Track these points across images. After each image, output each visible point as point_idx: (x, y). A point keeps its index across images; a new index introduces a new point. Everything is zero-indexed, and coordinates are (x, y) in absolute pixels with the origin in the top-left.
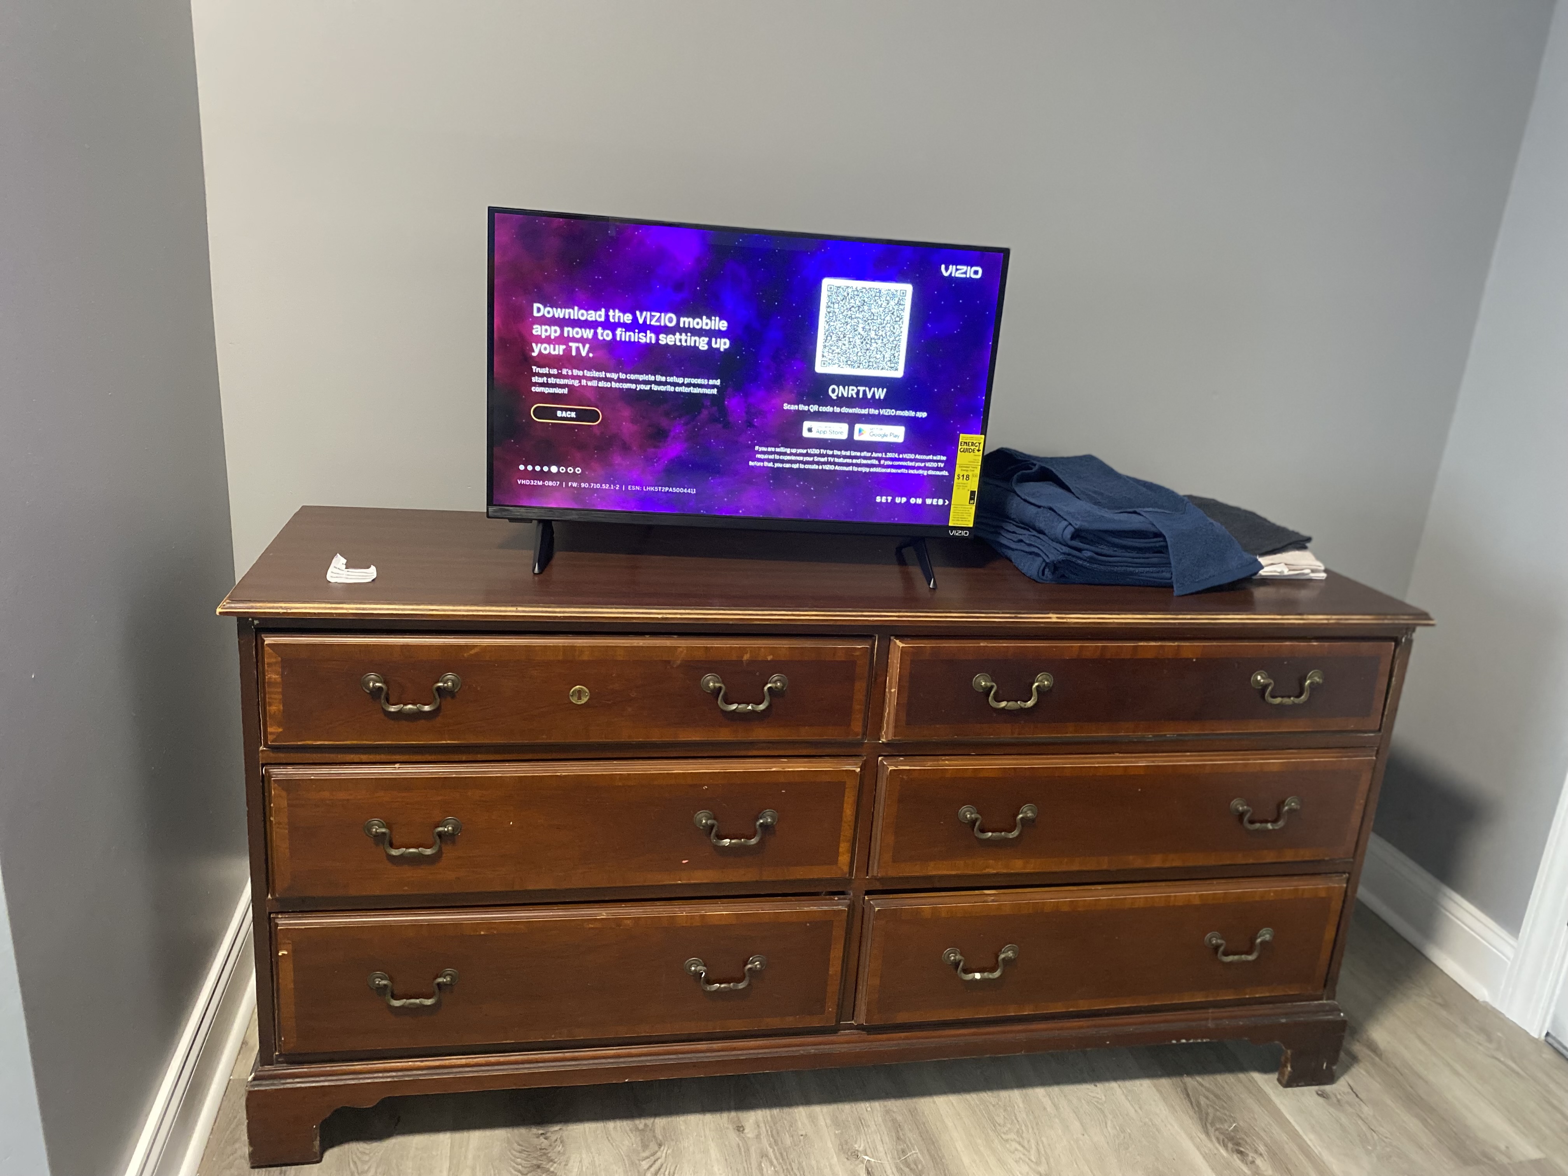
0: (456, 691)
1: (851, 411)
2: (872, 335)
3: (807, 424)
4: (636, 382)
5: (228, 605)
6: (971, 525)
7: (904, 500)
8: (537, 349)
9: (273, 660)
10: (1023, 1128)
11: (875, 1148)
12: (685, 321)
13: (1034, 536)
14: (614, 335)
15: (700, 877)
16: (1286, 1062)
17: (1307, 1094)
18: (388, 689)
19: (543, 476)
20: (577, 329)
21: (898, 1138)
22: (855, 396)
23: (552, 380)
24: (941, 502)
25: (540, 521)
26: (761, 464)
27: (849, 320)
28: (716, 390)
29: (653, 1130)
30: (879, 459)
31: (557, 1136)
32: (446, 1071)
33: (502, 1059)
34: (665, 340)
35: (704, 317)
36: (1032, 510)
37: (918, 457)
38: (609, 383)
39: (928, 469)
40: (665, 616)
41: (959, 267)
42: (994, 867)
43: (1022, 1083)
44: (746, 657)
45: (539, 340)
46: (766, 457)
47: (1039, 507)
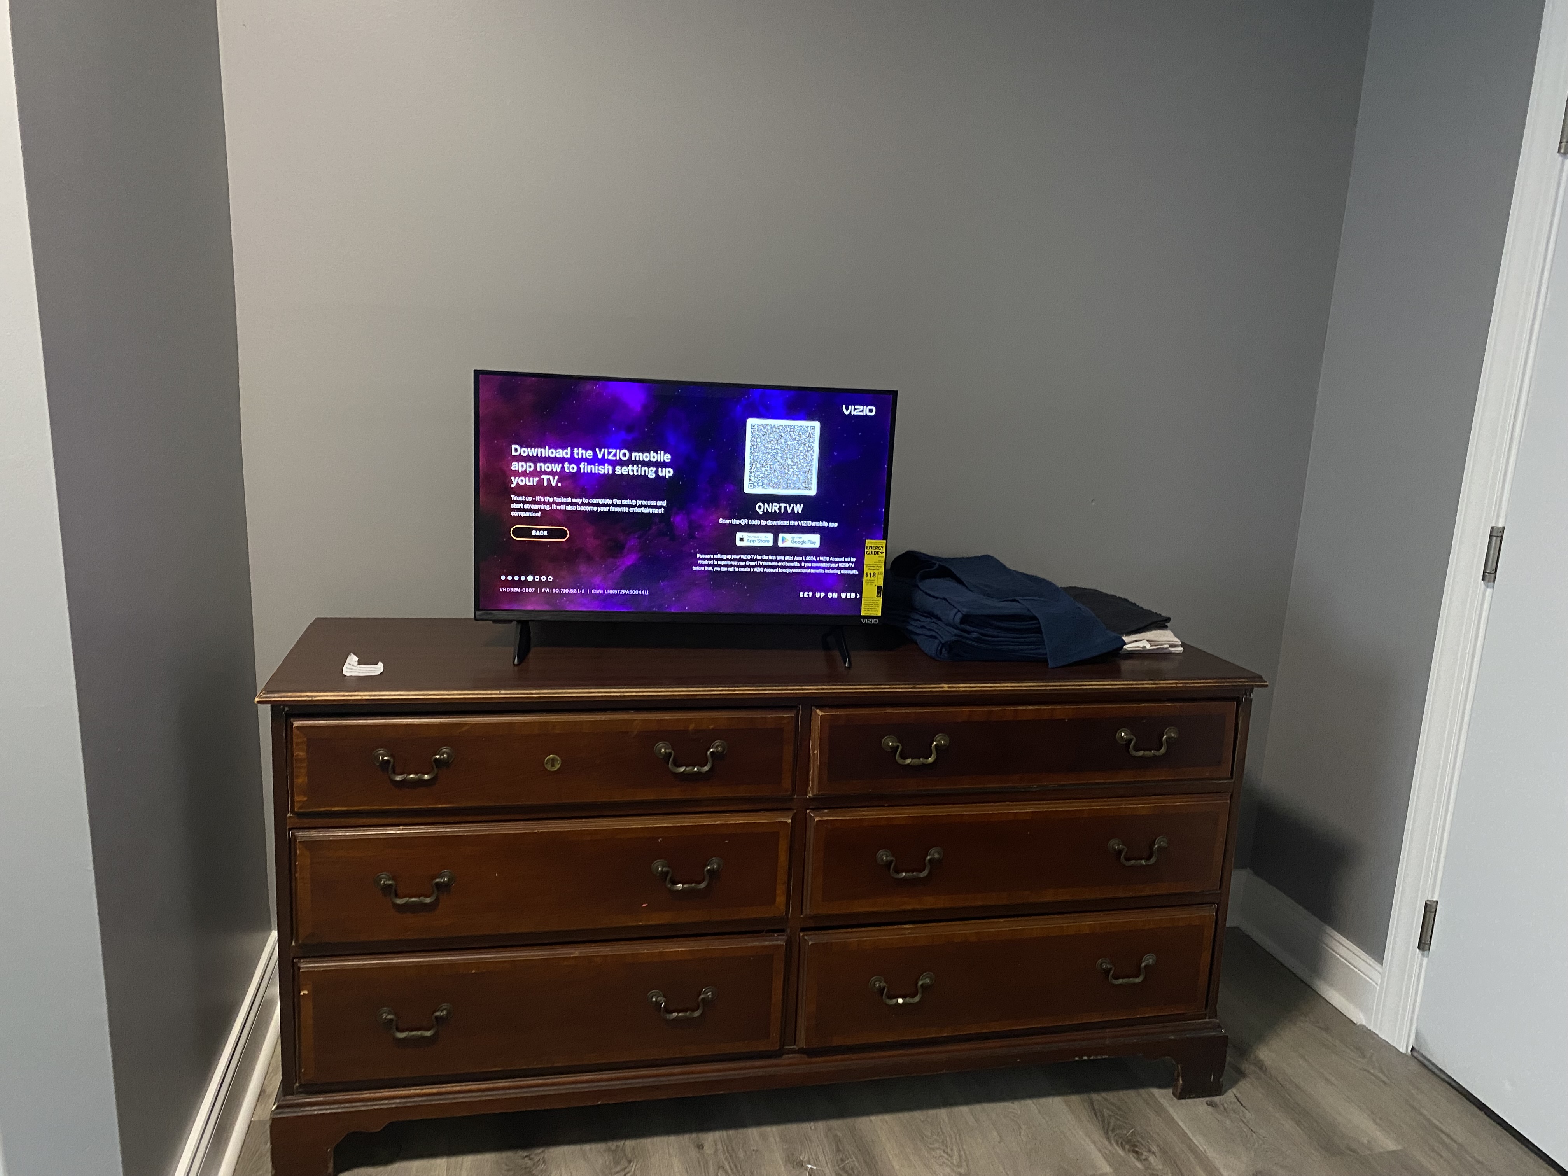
0: (450, 762)
1: (775, 523)
2: (789, 462)
3: (739, 535)
4: (598, 505)
5: (264, 696)
6: (879, 614)
7: (823, 595)
8: (515, 481)
9: (299, 740)
10: (948, 1139)
11: (817, 1159)
12: (636, 455)
13: (933, 622)
14: (579, 469)
15: (657, 919)
16: (1178, 1076)
17: (1199, 1106)
18: (394, 762)
19: (520, 584)
20: (548, 464)
21: (838, 1150)
22: (777, 511)
23: (527, 506)
24: (853, 595)
25: (519, 622)
26: (703, 569)
27: (770, 451)
28: (663, 509)
29: (623, 1150)
30: (800, 562)
31: (539, 1157)
32: (443, 1097)
33: (491, 1086)
34: (620, 471)
35: (652, 452)
36: (933, 600)
37: (832, 559)
38: (575, 507)
39: (841, 569)
40: (623, 694)
41: (856, 407)
42: (910, 904)
43: (947, 1102)
44: (692, 727)
45: (517, 474)
46: (706, 562)
47: (937, 598)
